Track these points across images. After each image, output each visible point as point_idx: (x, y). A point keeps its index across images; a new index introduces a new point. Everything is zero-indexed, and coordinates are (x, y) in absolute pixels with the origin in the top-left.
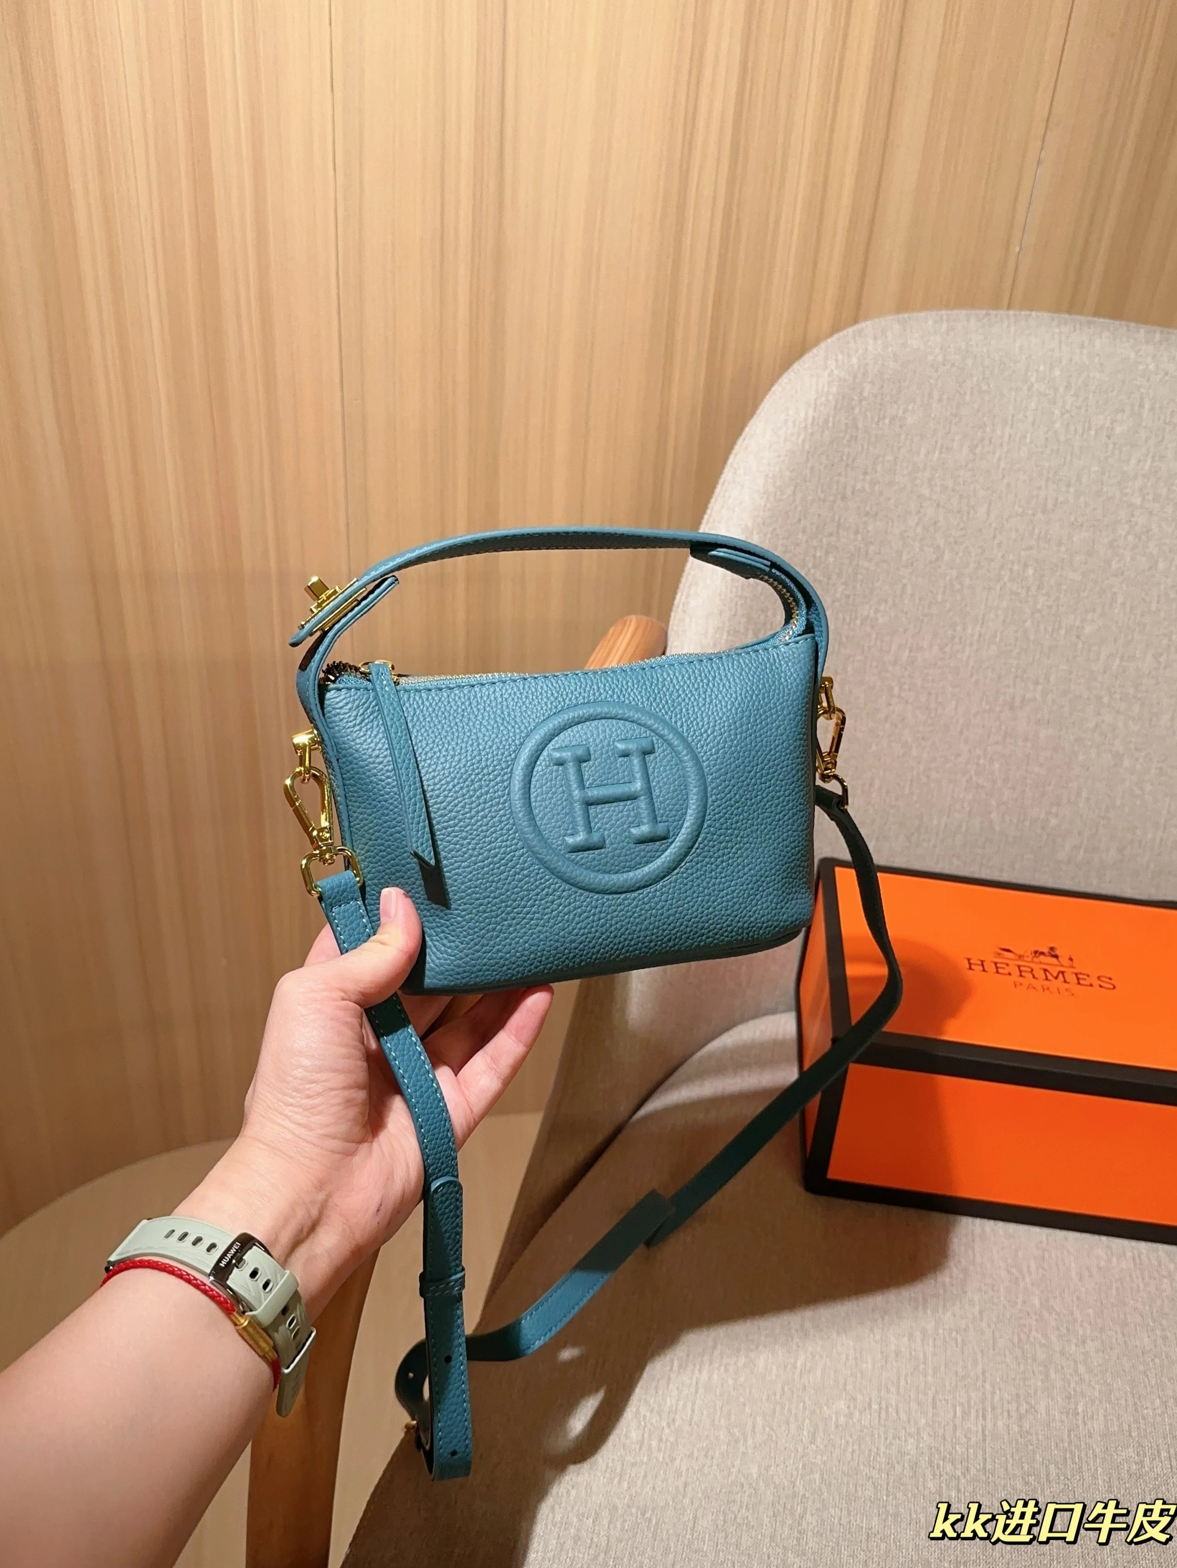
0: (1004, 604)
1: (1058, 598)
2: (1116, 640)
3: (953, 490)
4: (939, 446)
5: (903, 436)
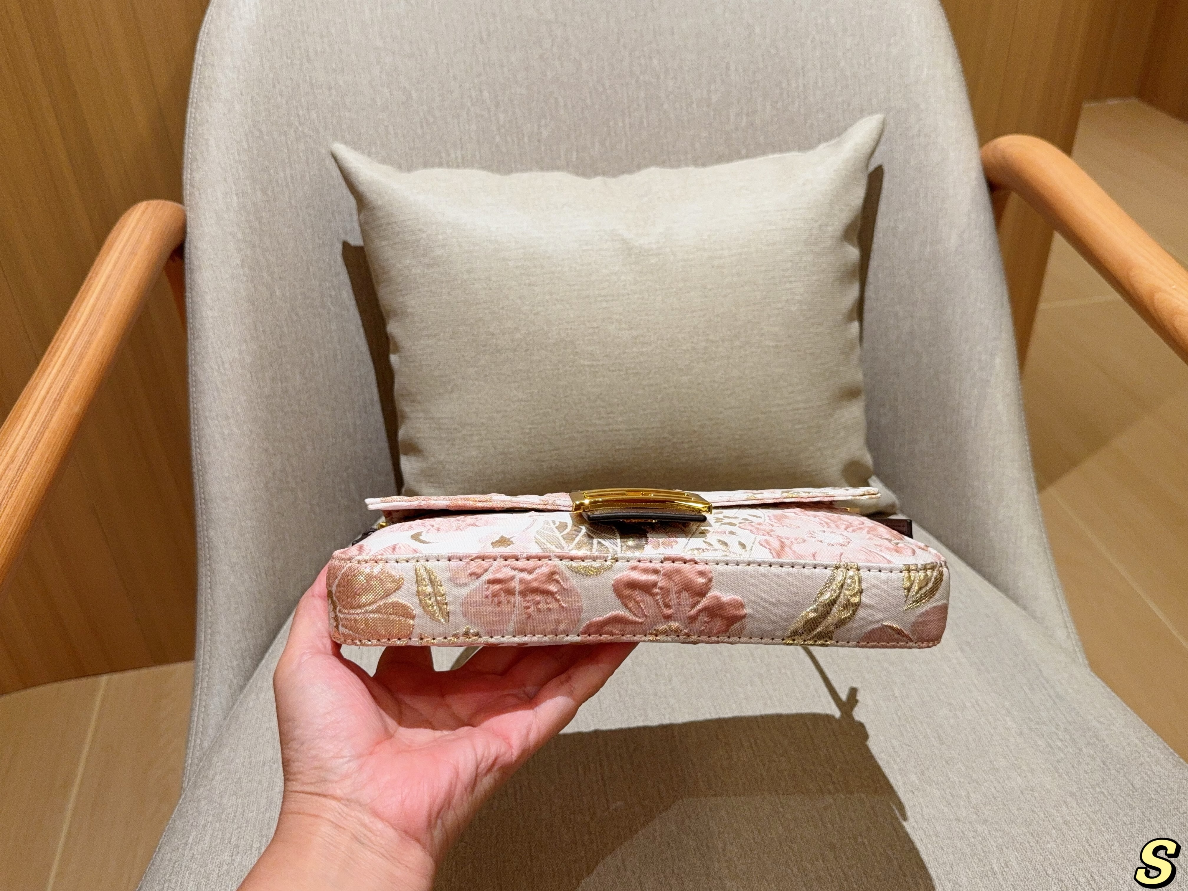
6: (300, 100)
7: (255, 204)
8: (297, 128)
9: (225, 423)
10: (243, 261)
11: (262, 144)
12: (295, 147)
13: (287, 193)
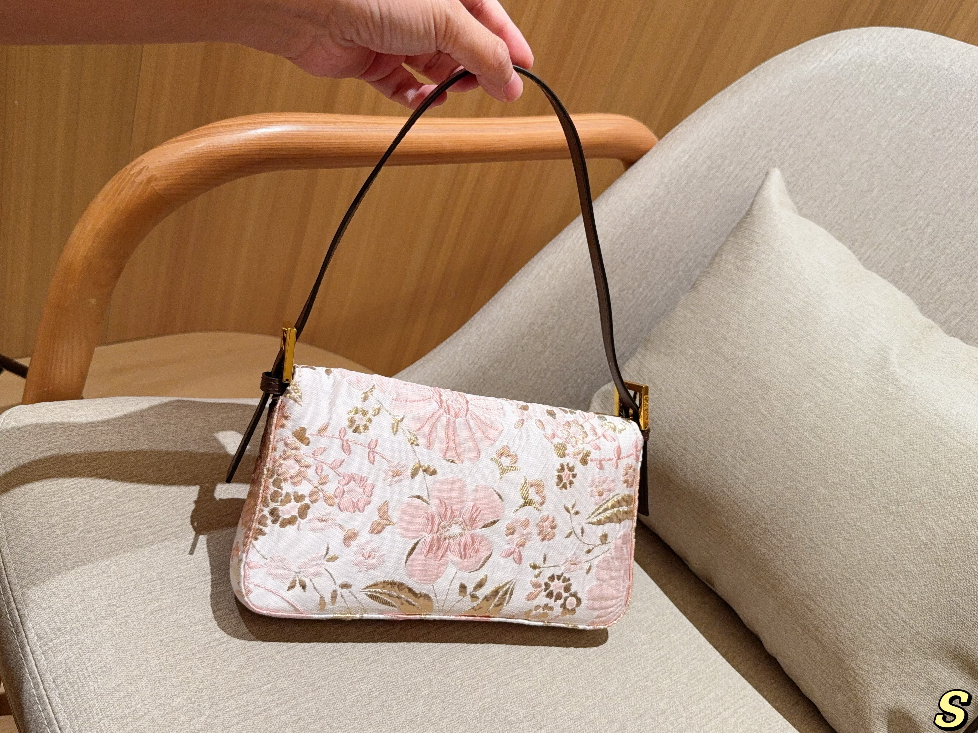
0: (899, 244)
1: (940, 257)
2: (964, 305)
3: (905, 152)
4: (911, 119)
5: (889, 101)
6: (791, 136)
7: (695, 171)
8: (771, 150)
9: (546, 269)
10: (653, 194)
11: (737, 141)
12: (757, 160)
13: (723, 182)
